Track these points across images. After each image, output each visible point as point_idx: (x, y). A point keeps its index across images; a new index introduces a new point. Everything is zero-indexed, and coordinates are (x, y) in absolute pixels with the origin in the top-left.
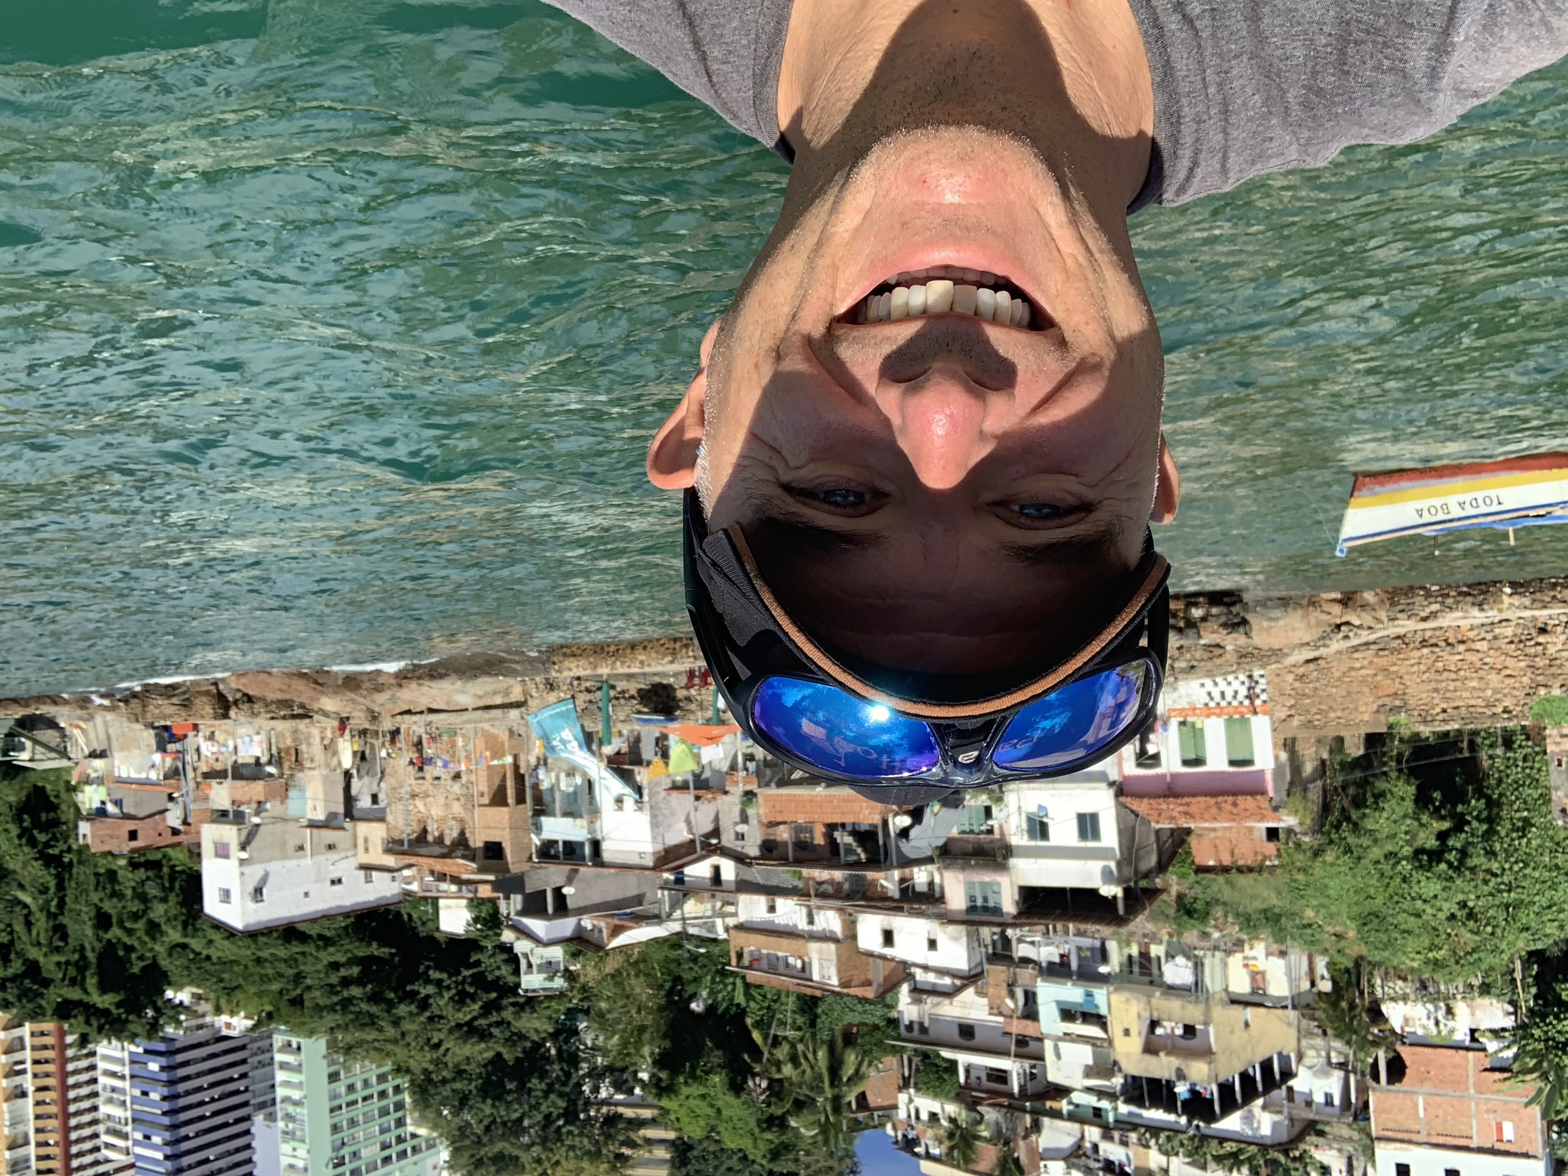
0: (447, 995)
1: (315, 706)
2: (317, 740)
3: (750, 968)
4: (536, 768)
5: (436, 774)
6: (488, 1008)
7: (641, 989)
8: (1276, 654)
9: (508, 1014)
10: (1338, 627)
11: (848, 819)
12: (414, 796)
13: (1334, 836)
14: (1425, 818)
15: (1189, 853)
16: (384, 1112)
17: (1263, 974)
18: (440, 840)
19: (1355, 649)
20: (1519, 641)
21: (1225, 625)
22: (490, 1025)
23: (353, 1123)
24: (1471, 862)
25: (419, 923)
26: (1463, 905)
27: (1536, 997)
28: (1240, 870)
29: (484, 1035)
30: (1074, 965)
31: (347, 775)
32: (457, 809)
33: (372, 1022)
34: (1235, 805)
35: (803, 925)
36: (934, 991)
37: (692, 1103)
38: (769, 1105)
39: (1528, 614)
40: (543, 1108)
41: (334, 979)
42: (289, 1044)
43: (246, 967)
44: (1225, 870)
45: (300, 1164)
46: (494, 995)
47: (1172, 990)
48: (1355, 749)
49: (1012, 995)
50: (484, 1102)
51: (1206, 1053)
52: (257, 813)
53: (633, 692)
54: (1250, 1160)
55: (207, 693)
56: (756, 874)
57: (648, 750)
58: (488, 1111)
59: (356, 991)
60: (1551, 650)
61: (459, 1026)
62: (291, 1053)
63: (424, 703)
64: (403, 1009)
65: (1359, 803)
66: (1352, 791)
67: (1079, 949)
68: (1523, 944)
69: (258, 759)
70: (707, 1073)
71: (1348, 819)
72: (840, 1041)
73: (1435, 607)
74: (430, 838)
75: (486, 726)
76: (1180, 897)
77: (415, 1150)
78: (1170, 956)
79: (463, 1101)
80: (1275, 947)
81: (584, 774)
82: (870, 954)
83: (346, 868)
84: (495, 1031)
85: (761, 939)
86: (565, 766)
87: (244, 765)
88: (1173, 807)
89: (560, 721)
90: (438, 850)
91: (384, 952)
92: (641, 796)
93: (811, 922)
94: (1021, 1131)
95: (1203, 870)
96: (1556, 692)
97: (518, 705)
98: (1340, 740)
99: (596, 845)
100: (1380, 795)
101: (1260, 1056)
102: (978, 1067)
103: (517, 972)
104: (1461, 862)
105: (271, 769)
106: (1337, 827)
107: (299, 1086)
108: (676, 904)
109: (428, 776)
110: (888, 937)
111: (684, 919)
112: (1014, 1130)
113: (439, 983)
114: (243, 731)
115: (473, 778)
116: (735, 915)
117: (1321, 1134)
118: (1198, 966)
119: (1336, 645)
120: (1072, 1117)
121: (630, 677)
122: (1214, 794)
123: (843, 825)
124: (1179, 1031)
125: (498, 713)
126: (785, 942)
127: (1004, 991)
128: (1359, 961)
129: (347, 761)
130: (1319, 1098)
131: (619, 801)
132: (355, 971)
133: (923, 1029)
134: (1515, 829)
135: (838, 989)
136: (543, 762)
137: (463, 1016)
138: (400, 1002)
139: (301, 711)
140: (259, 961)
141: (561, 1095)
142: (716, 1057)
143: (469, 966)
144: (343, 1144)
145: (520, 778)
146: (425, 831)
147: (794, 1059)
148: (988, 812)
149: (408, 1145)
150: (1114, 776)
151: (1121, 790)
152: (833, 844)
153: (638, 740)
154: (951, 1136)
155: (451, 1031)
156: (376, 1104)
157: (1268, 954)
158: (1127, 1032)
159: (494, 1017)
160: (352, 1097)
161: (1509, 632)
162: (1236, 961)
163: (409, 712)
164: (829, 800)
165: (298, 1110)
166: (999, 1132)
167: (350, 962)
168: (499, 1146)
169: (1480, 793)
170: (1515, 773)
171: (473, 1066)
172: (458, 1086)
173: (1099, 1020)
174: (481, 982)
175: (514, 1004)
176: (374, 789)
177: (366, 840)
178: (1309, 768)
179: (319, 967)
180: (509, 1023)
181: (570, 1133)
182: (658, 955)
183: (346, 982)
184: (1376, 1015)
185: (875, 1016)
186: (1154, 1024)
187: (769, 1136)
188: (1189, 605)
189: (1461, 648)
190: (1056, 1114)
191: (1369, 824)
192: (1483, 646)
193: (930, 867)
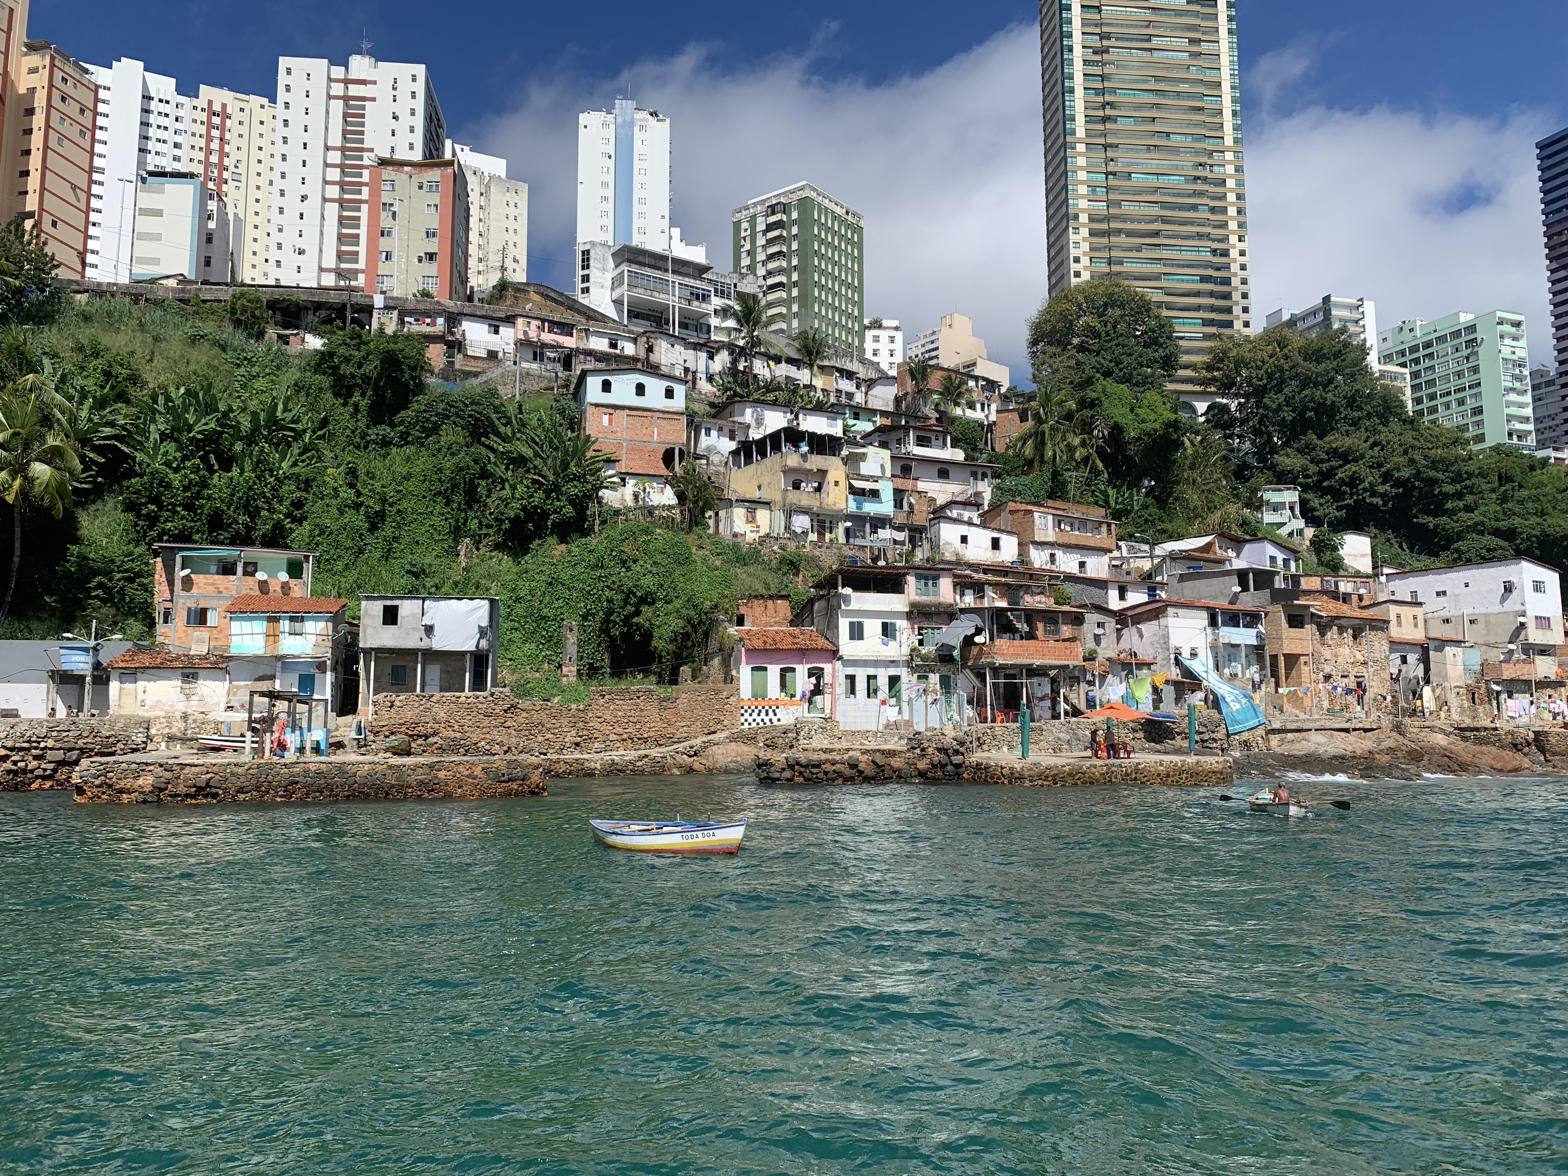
0: (1366, 484)
1: (1452, 738)
2: (1453, 710)
3: (1101, 523)
4: (1261, 682)
5: (1346, 680)
6: (1330, 473)
7: (1193, 497)
8: (733, 739)
9: (1313, 469)
10: (695, 754)
11: (1017, 642)
12: (1365, 663)
13: (704, 617)
14: (647, 625)
15: (792, 608)
16: (1431, 383)
17: (748, 522)
18: (1341, 630)
19: (686, 739)
20: (591, 739)
21: (772, 765)
22: (1329, 460)
23: (1459, 375)
24: (623, 596)
25: (1393, 541)
26: (628, 569)
27: (587, 508)
28: (762, 596)
29: (1334, 453)
30: (868, 526)
31: (1427, 682)
32: (1327, 653)
33: (1434, 464)
34: (765, 642)
35: (1059, 553)
36: (965, 504)
37: (1152, 417)
38: (1092, 416)
39: (586, 756)
40: (1282, 398)
41: (1469, 499)
42: (1519, 437)
43: (1555, 508)
44: (771, 597)
45: (1507, 341)
46: (1325, 484)
47: (805, 511)
48: (685, 670)
49: (911, 505)
50: (1333, 403)
51: (787, 471)
52: (1511, 652)
53: (1178, 738)
54: (759, 388)
55: (1554, 754)
56: (1092, 595)
57: (1169, 693)
58: (1330, 395)
59: (1449, 489)
60: (574, 733)
61: (1355, 460)
62: (1517, 431)
63: (1352, 737)
64: (1406, 473)
65: (686, 636)
66: (690, 643)
67: (864, 537)
68: (593, 541)
69: (1510, 697)
70: (1140, 438)
71: (693, 626)
72: (1036, 464)
73: (639, 764)
74: (1350, 631)
75: (1302, 716)
76: (797, 574)
77: (1403, 353)
78: (805, 533)
79: (1352, 401)
80: (739, 540)
81: (1221, 676)
82: (1009, 533)
83: (1432, 604)
84: (1324, 456)
85: (1091, 543)
86: (1237, 682)
87: (1524, 692)
88: (802, 641)
89: (1239, 717)
90: (1343, 622)
91: (1423, 519)
92: (1176, 659)
93: (1052, 556)
94: (909, 398)
95: (783, 597)
96: (574, 706)
97: (1273, 731)
98: (694, 677)
99: (1213, 623)
100: (673, 640)
101: (752, 468)
102: (937, 447)
103: (1303, 503)
104: (628, 596)
105: (1497, 688)
106: (700, 622)
107: (1509, 404)
108: (1157, 569)
109: (1352, 678)
110: (995, 544)
111: (1152, 557)
112: (914, 398)
113: (1374, 494)
114: (1525, 720)
115: (1314, 676)
116: (1111, 559)
117: (712, 405)
118: (788, 528)
119: (698, 742)
120: (874, 412)
121: (1178, 751)
122: (778, 650)
123: (1022, 638)
124: (803, 485)
125: (1289, 726)
126: (1073, 541)
127: (916, 507)
128: (689, 531)
129: (1427, 691)
130: (714, 433)
131: (1194, 655)
132: (1449, 505)
133: (974, 475)
134: (593, 615)
135: (1034, 508)
136: (1256, 687)
137: (1352, 468)
138: (1409, 479)
139: (1468, 734)
140: (1543, 513)
141: (1266, 408)
142: (1132, 449)
143: (1347, 506)
144: (1467, 358)
145: (1275, 674)
146: (1355, 637)
147: (1071, 449)
148: (921, 643)
149: (1408, 357)
150: (838, 664)
151: (834, 654)
152: (1029, 621)
153: (1177, 700)
154: (960, 395)
155: (1362, 456)
156: (1438, 389)
157: (744, 535)
158: (837, 483)
159: (1324, 466)
160: (1460, 395)
161: (596, 745)
162: (764, 530)
163: (1366, 730)
164: (1030, 656)
165: (1510, 385)
166: (925, 398)
167: (1454, 512)
168: (1321, 368)
169: (613, 639)
170: (589, 649)
171: (1343, 429)
172: (1356, 414)
173: (853, 491)
174: (1336, 494)
175: (1307, 477)
176: (1404, 668)
177: (1416, 625)
178: (716, 661)
179: (1483, 508)
180: (1312, 462)
181: (1261, 379)
182: (1178, 523)
183: (1459, 496)
184: (681, 497)
185: (1009, 482)
186: (819, 489)
187: (1094, 395)
188: (790, 780)
189: (625, 736)
190: (884, 414)
191: (681, 623)
192: (612, 737)
193: (962, 606)
